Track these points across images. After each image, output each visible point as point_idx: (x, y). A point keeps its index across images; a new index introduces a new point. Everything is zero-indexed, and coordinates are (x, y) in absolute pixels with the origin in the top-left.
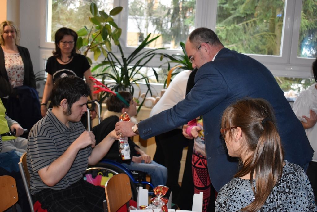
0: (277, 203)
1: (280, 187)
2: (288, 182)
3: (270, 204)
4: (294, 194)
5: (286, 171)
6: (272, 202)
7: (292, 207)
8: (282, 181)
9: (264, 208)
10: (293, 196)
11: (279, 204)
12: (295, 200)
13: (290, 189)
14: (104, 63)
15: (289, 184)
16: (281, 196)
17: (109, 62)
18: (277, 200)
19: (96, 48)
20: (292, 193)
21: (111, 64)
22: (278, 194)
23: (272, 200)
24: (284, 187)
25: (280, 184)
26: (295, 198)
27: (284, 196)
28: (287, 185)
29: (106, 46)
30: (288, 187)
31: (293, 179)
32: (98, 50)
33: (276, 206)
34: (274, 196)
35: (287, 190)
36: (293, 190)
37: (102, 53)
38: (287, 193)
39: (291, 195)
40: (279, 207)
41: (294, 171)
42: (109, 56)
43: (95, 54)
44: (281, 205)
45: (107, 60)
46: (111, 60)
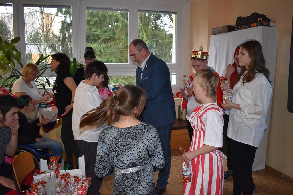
0: (127, 143)
1: (131, 135)
2: (137, 134)
3: (122, 142)
4: (139, 141)
5: (137, 128)
6: (124, 142)
7: (135, 147)
8: (133, 132)
9: (117, 144)
10: (137, 142)
11: (128, 144)
12: (138, 144)
13: (137, 138)
14: (11, 77)
15: (136, 135)
16: (130, 140)
17: (14, 76)
18: (127, 142)
19: (3, 67)
20: (137, 140)
21: (16, 77)
22: (128, 139)
23: (124, 141)
24: (133, 136)
25: (131, 134)
26: (138, 143)
27: (132, 141)
28: (135, 135)
29: (11, 65)
30: (136, 136)
31: (140, 133)
32: (6, 68)
33: (126, 145)
34: (126, 139)
35: (135, 138)
36: (138, 139)
37: (8, 70)
38: (134, 139)
39: (136, 141)
40: (127, 145)
41: (143, 128)
42: (14, 71)
43: (3, 71)
44: (129, 145)
45: (13, 74)
46: (16, 74)
